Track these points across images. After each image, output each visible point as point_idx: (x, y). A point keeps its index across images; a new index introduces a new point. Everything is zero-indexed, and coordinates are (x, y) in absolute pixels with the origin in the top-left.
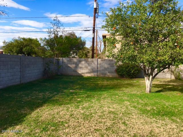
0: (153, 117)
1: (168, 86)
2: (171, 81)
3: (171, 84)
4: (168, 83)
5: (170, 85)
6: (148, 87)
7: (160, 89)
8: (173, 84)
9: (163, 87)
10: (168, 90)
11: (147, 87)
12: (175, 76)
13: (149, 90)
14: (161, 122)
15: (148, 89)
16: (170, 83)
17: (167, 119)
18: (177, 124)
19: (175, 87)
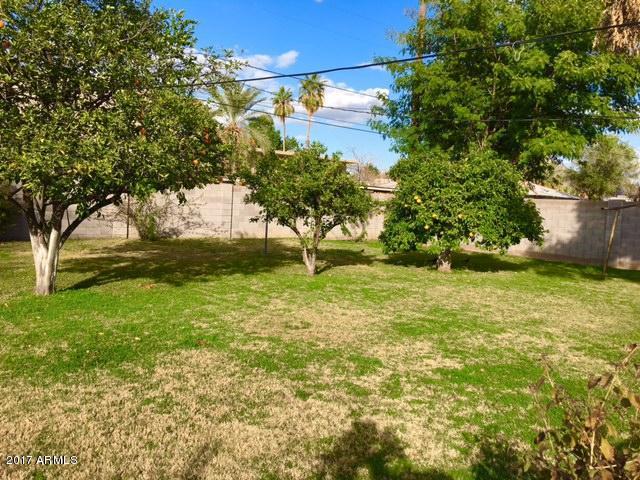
0: (56, 380)
1: (116, 262)
2: (128, 247)
3: (128, 254)
4: (119, 254)
5: (124, 258)
6: (42, 274)
7: (89, 275)
8: (134, 254)
9: (99, 268)
10: (116, 277)
11: (38, 273)
12: (139, 229)
13: (46, 283)
14: (83, 390)
15: (42, 282)
16: (123, 254)
17: (103, 375)
18: (136, 385)
19: (139, 266)
